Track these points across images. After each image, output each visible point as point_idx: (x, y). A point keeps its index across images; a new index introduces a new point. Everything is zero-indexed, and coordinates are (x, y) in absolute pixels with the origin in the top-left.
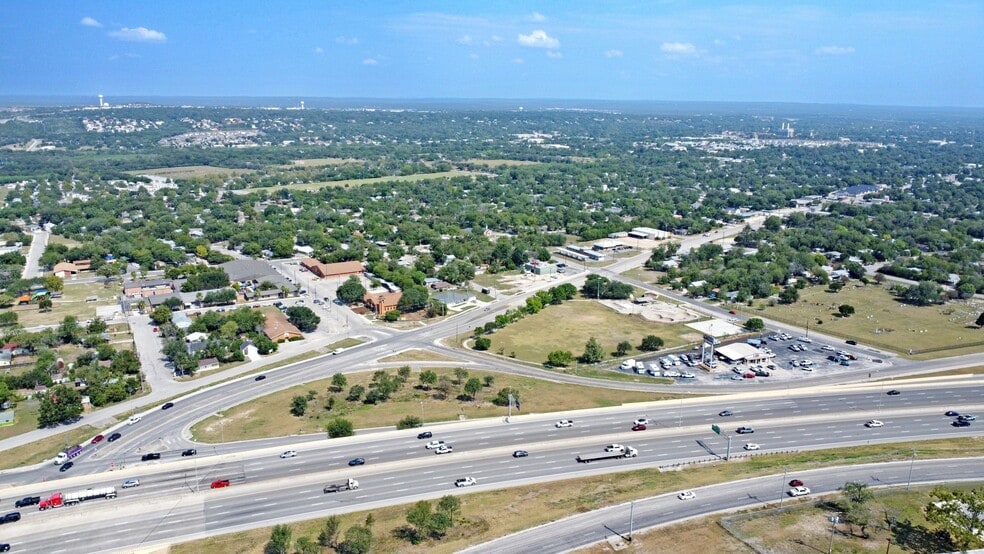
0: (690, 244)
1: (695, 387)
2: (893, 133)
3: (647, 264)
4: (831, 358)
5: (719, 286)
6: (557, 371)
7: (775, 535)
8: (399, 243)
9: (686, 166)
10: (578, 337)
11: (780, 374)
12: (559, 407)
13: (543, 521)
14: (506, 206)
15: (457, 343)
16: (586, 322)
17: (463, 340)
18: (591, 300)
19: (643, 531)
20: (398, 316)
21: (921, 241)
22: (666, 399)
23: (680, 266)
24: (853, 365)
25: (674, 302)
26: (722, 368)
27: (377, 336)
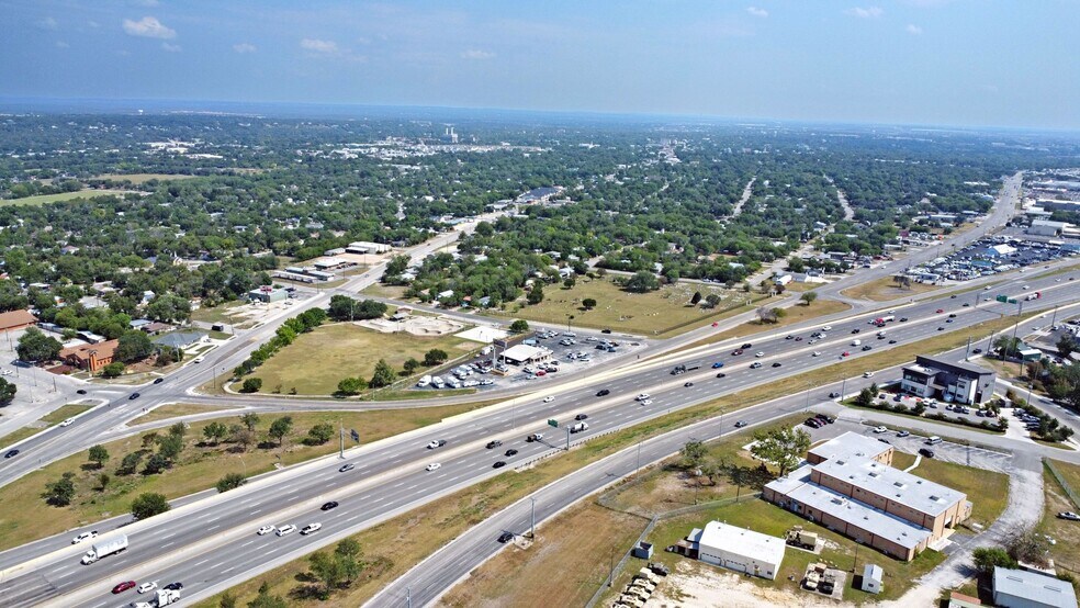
0: (418, 255)
1: (498, 392)
2: (545, 138)
3: (383, 280)
4: (600, 348)
5: (468, 295)
6: (353, 400)
7: (647, 500)
8: (66, 283)
9: (369, 174)
10: (352, 362)
11: (564, 368)
12: (378, 435)
13: (444, 542)
14: (182, 228)
15: (217, 388)
16: (353, 347)
17: (222, 384)
18: (342, 323)
19: (538, 526)
20: (122, 369)
21: (618, 236)
22: (479, 407)
23: (417, 278)
24: (619, 350)
25: (431, 315)
26: (512, 370)
27: (106, 396)
